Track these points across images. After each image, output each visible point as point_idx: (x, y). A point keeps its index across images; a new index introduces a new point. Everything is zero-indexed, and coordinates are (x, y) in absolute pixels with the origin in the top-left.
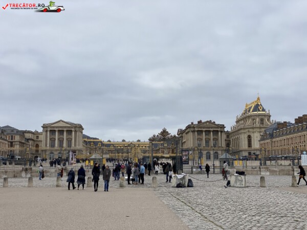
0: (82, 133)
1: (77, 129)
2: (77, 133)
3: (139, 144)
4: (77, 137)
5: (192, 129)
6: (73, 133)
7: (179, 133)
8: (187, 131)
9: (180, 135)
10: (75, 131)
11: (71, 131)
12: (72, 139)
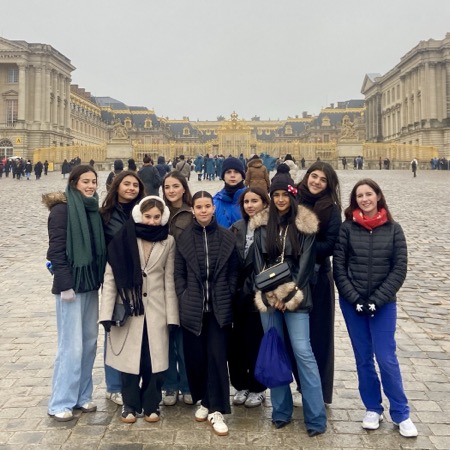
0: (68, 80)
1: (37, 61)
2: (38, 75)
3: (255, 127)
4: (38, 88)
5: (434, 58)
6: (22, 73)
7: (368, 86)
8: (404, 71)
9: (373, 92)
10: (30, 68)
11: (15, 67)
12: (17, 94)
